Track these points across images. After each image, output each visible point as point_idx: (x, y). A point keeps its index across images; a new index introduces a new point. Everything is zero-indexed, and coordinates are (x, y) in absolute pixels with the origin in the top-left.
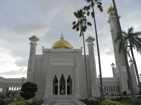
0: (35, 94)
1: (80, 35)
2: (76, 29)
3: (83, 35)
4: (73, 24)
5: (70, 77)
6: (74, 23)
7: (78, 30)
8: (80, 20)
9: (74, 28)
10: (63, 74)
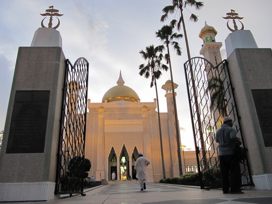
0: (88, 173)
1: (152, 85)
2: (144, 75)
3: (155, 84)
4: (140, 68)
5: (137, 151)
6: (142, 66)
7: (147, 75)
8: (150, 61)
9: (141, 74)
10: (125, 146)
